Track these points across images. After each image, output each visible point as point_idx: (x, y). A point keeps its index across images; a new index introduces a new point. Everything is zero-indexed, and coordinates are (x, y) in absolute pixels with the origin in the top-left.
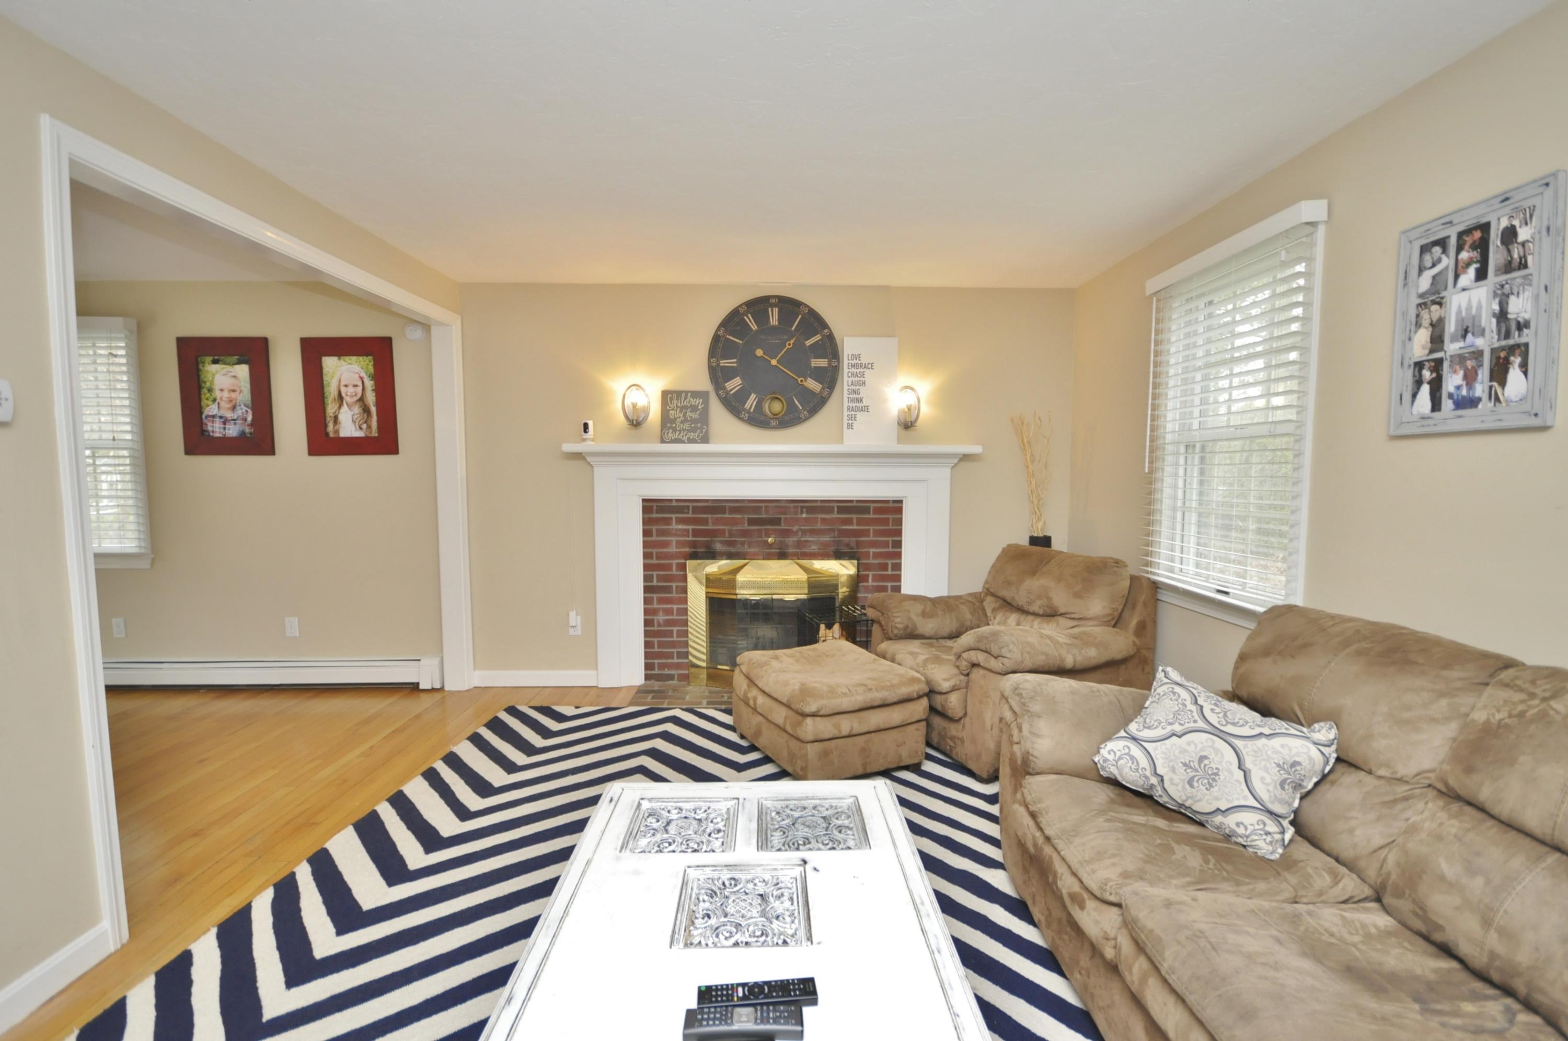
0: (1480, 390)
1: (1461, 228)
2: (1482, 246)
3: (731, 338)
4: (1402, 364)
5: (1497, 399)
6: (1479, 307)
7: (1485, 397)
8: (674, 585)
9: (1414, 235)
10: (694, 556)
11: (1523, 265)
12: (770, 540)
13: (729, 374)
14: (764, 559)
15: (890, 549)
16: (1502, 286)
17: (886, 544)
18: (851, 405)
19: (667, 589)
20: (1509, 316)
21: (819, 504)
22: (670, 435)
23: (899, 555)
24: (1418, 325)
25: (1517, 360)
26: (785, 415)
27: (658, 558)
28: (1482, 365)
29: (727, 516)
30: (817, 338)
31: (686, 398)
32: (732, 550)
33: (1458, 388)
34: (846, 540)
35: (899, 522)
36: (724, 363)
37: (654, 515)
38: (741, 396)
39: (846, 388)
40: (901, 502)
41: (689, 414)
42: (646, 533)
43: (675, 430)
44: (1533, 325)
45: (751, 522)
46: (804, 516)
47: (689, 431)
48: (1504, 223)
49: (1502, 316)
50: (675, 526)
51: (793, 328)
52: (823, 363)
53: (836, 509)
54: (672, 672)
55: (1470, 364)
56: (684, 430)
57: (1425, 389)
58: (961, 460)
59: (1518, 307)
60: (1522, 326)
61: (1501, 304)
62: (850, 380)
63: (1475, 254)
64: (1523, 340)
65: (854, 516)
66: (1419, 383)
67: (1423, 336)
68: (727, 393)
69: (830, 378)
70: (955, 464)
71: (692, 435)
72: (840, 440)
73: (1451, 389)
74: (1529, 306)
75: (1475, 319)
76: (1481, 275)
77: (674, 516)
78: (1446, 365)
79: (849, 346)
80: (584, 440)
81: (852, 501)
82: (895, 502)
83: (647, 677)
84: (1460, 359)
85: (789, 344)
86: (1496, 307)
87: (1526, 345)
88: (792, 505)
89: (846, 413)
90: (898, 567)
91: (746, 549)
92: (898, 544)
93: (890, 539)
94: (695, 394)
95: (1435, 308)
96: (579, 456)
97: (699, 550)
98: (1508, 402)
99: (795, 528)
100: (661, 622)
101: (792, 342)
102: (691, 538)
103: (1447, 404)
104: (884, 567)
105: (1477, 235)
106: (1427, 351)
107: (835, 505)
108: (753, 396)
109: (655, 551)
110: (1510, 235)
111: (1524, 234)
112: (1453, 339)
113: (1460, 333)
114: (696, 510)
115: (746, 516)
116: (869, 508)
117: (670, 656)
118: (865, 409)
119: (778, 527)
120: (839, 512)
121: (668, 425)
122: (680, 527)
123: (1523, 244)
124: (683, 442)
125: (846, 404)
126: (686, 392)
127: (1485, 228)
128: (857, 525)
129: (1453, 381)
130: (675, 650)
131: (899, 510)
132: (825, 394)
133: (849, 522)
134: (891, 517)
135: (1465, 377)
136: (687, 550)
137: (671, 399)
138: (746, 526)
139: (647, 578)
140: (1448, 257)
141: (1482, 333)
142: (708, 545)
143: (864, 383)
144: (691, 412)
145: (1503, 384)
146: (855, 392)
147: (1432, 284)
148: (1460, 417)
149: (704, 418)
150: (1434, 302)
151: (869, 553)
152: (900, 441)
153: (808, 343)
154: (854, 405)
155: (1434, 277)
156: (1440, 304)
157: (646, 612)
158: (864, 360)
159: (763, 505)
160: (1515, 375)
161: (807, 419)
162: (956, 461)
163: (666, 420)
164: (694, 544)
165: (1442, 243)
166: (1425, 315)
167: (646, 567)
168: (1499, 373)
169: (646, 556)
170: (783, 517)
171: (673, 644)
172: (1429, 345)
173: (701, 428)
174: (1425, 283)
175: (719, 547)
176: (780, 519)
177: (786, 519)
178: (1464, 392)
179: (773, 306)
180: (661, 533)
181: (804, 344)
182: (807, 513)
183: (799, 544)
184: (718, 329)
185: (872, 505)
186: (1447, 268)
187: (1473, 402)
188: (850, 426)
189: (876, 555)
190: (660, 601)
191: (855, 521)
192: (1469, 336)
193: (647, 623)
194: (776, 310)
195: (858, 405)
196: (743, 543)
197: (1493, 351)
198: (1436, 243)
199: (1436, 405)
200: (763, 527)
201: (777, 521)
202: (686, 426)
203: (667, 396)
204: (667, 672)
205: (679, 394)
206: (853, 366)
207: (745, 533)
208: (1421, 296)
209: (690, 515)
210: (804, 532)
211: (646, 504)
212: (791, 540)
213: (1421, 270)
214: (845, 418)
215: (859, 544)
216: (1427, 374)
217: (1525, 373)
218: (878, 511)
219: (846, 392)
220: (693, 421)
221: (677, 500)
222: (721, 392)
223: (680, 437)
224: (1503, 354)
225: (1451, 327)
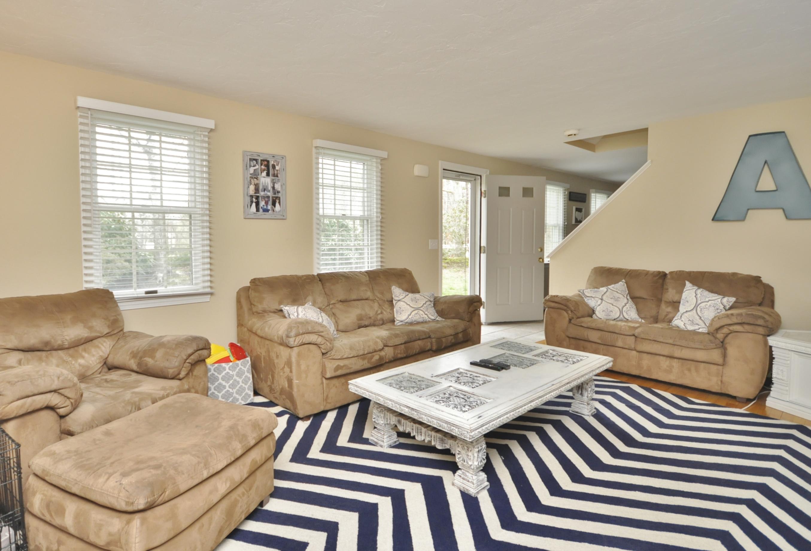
0: (269, 207)
1: (262, 159)
2: (267, 166)
4: (247, 195)
5: (274, 211)
6: (268, 184)
7: (271, 209)
9: (249, 154)
11: (277, 176)
16: (273, 180)
20: (276, 189)
24: (251, 184)
25: (278, 201)
28: (269, 200)
33: (264, 206)
44: (281, 192)
48: (272, 163)
49: (273, 188)
55: (266, 199)
57: (254, 204)
59: (278, 187)
60: (278, 192)
61: (273, 184)
63: (265, 168)
64: (279, 196)
66: (252, 202)
67: (252, 188)
73: (262, 206)
74: (280, 187)
75: (267, 186)
76: (268, 175)
78: (260, 198)
84: (264, 197)
86: (272, 185)
87: (280, 197)
95: (255, 180)
98: (276, 212)
103: (261, 210)
105: (266, 163)
106: (254, 193)
110: (274, 167)
111: (277, 168)
112: (262, 191)
113: (263, 190)
123: (277, 170)
127: (268, 162)
129: (262, 203)
135: (265, 203)
140: (258, 165)
141: (269, 191)
145: (275, 206)
147: (254, 172)
148: (265, 214)
150: (255, 178)
155: (255, 170)
156: (257, 179)
160: (277, 204)
165: (256, 160)
166: (252, 180)
168: (274, 204)
172: (254, 191)
174: (252, 170)
178: (265, 207)
186: (258, 169)
187: (267, 211)
192: (266, 191)
197: (272, 197)
198: (254, 160)
199: (258, 210)
208: (251, 174)
213: (250, 166)
216: (254, 200)
217: (280, 205)
224: (274, 199)
225: (261, 188)
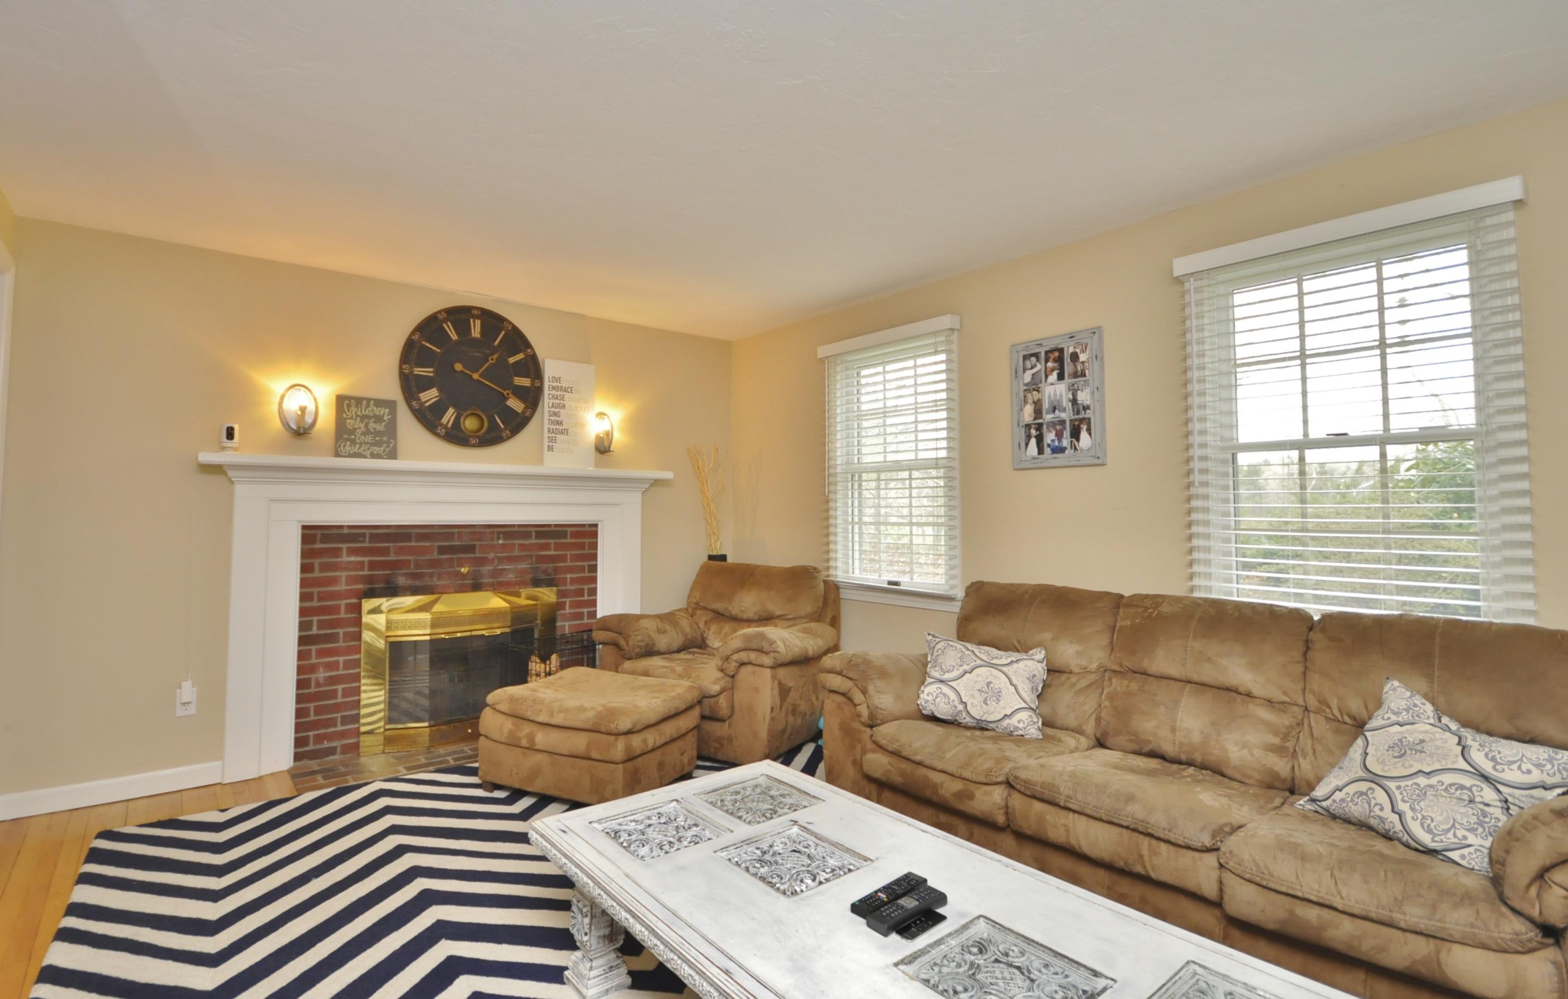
0: (1065, 443)
1: (1047, 349)
2: (1060, 360)
3: (428, 345)
4: (1018, 425)
5: (1076, 449)
6: (1061, 395)
7: (1069, 447)
8: (341, 631)
9: (1020, 348)
10: (371, 594)
11: (1083, 375)
12: (463, 570)
13: (425, 384)
14: (456, 592)
15: (587, 574)
16: (1073, 385)
17: (582, 569)
18: (552, 427)
19: (332, 638)
20: (1079, 402)
21: (516, 529)
22: (348, 448)
23: (594, 580)
24: (1026, 402)
25: (1084, 427)
26: (486, 432)
27: (320, 599)
28: (1065, 429)
29: (413, 544)
30: (520, 356)
31: (368, 406)
32: (418, 583)
33: (1053, 441)
34: (543, 566)
35: (595, 546)
36: (418, 371)
37: (318, 546)
38: (438, 409)
39: (546, 409)
40: (596, 525)
41: (372, 425)
42: (305, 568)
43: (353, 442)
44: (1092, 408)
45: (442, 550)
46: (501, 542)
47: (372, 444)
48: (1071, 350)
49: (1074, 401)
50: (345, 558)
51: (496, 343)
52: (525, 382)
53: (534, 534)
54: (334, 744)
55: (1058, 427)
56: (366, 443)
57: (1033, 441)
58: (652, 485)
59: (1084, 397)
60: (1086, 408)
61: (1073, 394)
62: (551, 401)
63: (1056, 365)
64: (1087, 416)
65: (552, 541)
66: (1029, 437)
67: (1029, 409)
68: (422, 404)
69: (532, 397)
70: (647, 489)
71: (376, 450)
72: (540, 461)
73: (1049, 442)
74: (1089, 397)
75: (1060, 401)
76: (1061, 377)
77: (344, 546)
78: (1045, 427)
79: (551, 369)
80: (223, 449)
81: (549, 526)
82: (590, 525)
83: (298, 757)
84: (1052, 424)
85: (492, 359)
86: (1071, 396)
87: (1089, 419)
88: (488, 530)
89: (546, 434)
90: (593, 592)
91: (435, 581)
92: (594, 569)
93: (586, 564)
94: (379, 403)
95: (1035, 393)
96: (217, 469)
97: (377, 586)
98: (1082, 450)
99: (491, 556)
100: (321, 681)
101: (495, 356)
102: (366, 572)
103: (1047, 451)
104: (580, 593)
105: (1057, 354)
106: (1032, 418)
107: (533, 529)
108: (451, 411)
109: (315, 590)
110: (1075, 357)
111: (1083, 358)
112: (1047, 413)
113: (1051, 409)
114: (375, 538)
115: (437, 544)
116: (566, 532)
117: (332, 722)
118: (565, 432)
119: (472, 555)
120: (537, 538)
121: (345, 436)
122: (352, 559)
123: (1083, 363)
124: (365, 457)
125: (546, 426)
126: (368, 400)
127: (1061, 351)
128: (555, 550)
129: (1050, 437)
130: (339, 715)
131: (594, 534)
132: (528, 414)
133: (546, 547)
134: (587, 541)
135: (1057, 435)
136: (360, 586)
137: (349, 406)
138: (435, 555)
139: (303, 626)
140: (1040, 364)
141: (1064, 410)
142: (388, 580)
143: (564, 406)
144: (375, 422)
145: (1078, 440)
146: (555, 414)
147: (1032, 379)
148: (1055, 458)
149: (392, 430)
150: (1034, 390)
151: (566, 579)
152: (597, 465)
153: (512, 360)
154: (554, 427)
155: (1033, 375)
156: (1038, 391)
157: (300, 670)
158: (564, 384)
159: (456, 530)
160: (1084, 435)
161: (508, 438)
162: (647, 486)
163: (342, 431)
164: (369, 579)
165: (1036, 355)
166: (1029, 396)
167: (303, 612)
168: (1076, 434)
169: (304, 597)
170: (478, 543)
171: (337, 708)
172: (1033, 415)
173: (388, 443)
174: (1028, 377)
175: (402, 581)
176: (474, 546)
177: (481, 545)
178: (1057, 444)
179: (475, 317)
180: (325, 567)
181: (507, 362)
182: (504, 539)
183: (496, 573)
184: (413, 333)
185: (569, 529)
186: (1040, 370)
187: (1062, 450)
188: (550, 448)
189: (573, 581)
190: (321, 653)
191: (552, 546)
192: (1057, 411)
193: (301, 684)
194: (478, 322)
195: (558, 427)
196: (431, 575)
197: (1071, 421)
198: (1032, 355)
199: (1041, 451)
200: (455, 556)
201: (470, 549)
202: (369, 439)
203: (342, 402)
204: (326, 744)
205: (359, 401)
206: (554, 388)
207: (433, 564)
208: (1026, 385)
209: (366, 545)
210: (501, 560)
211: (307, 532)
212: (486, 569)
213: (1025, 370)
214: (546, 440)
215: (556, 570)
216: (1033, 432)
217: (1090, 434)
218: (575, 535)
219: (546, 414)
220: (377, 433)
221: (350, 527)
222: (414, 403)
223: (361, 451)
224: (1077, 423)
225: (1046, 405)
